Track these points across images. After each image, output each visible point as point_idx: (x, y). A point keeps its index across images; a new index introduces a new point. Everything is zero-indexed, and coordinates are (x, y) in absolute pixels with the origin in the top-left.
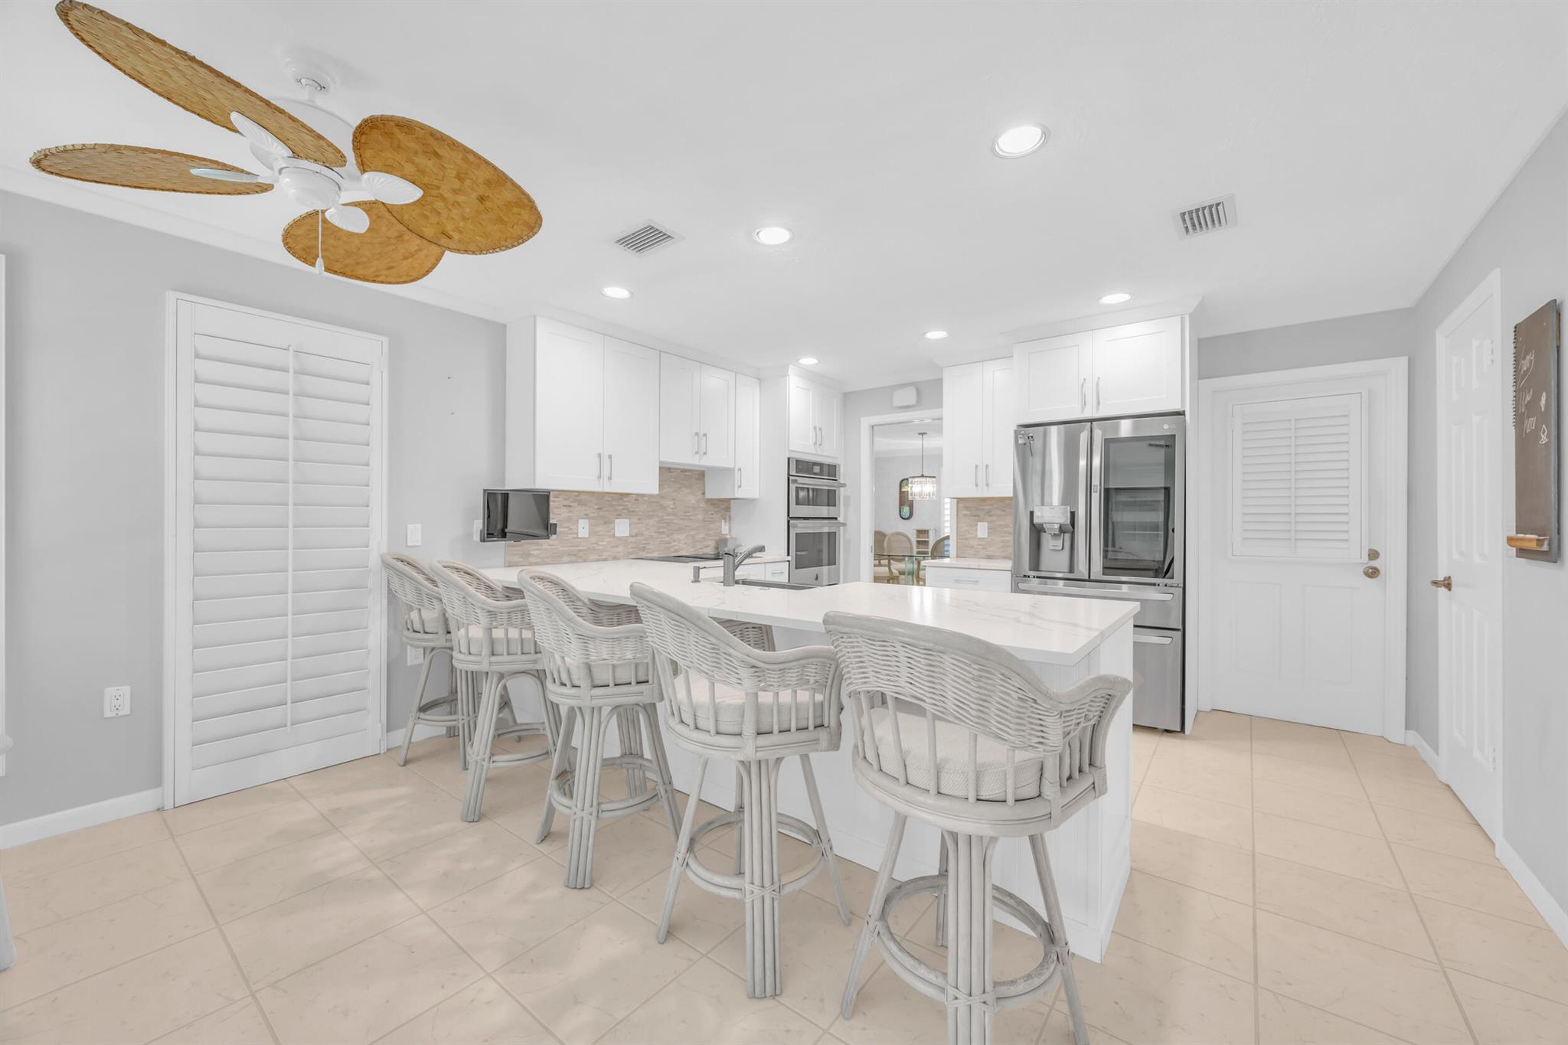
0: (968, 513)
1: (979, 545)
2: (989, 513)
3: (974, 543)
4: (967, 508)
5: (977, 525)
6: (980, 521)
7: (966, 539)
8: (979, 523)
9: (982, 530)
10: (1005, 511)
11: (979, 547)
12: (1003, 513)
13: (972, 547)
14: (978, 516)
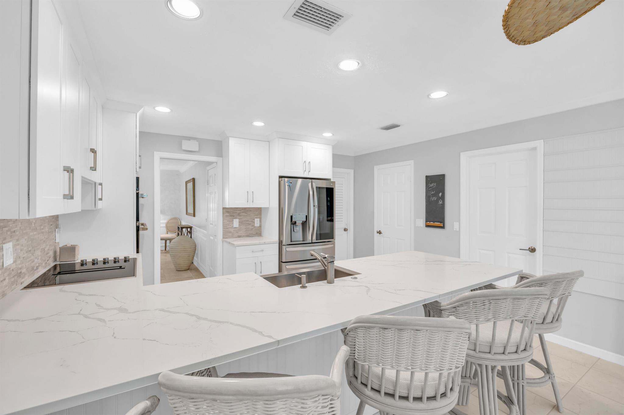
0: (228, 214)
1: (234, 231)
2: (239, 215)
3: (232, 230)
4: (228, 212)
5: (233, 221)
6: (234, 219)
7: (227, 228)
8: (234, 220)
9: (236, 223)
10: (247, 213)
11: (234, 232)
12: (246, 214)
13: (230, 232)
14: (234, 216)
